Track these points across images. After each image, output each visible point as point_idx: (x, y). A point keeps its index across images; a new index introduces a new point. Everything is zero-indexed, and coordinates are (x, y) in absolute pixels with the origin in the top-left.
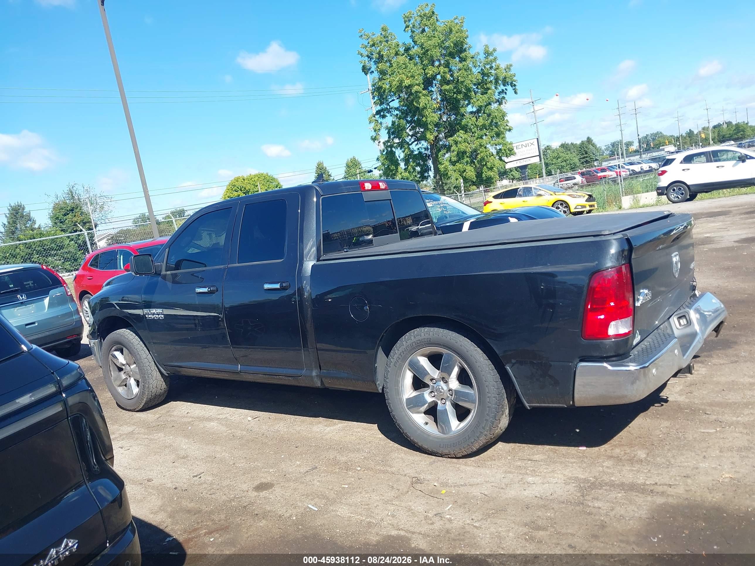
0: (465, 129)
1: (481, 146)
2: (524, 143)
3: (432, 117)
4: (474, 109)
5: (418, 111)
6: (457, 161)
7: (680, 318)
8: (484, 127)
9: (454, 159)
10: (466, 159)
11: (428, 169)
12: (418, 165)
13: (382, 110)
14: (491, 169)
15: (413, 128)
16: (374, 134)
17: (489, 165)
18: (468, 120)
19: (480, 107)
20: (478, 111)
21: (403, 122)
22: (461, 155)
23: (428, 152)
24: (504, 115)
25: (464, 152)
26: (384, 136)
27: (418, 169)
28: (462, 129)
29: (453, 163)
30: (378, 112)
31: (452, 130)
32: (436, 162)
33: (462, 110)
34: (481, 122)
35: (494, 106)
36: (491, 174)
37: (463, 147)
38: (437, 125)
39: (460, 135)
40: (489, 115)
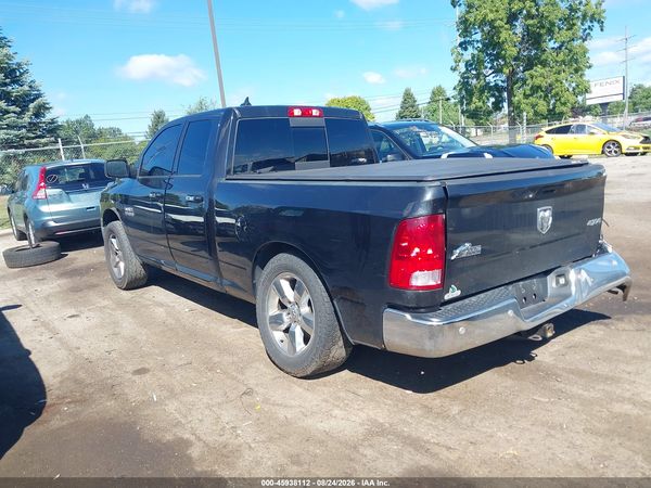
0: (544, 64)
1: (557, 81)
2: (609, 81)
3: (512, 51)
4: (557, 45)
5: (499, 45)
6: (531, 95)
7: (559, 276)
8: (563, 62)
9: (528, 92)
10: (540, 93)
11: (503, 101)
12: (493, 96)
13: (465, 43)
14: (565, 104)
15: (492, 61)
16: (454, 65)
17: (563, 99)
18: (549, 56)
19: (563, 42)
20: (560, 48)
21: (482, 55)
22: (535, 89)
23: (505, 85)
24: (585, 52)
25: (539, 87)
26: (462, 68)
27: (492, 100)
28: (541, 64)
29: (526, 96)
30: (461, 45)
31: (530, 65)
32: (511, 94)
33: (544, 45)
34: (561, 57)
35: (577, 43)
36: (564, 109)
37: (538, 81)
38: (516, 59)
39: (539, 69)
40: (570, 51)
